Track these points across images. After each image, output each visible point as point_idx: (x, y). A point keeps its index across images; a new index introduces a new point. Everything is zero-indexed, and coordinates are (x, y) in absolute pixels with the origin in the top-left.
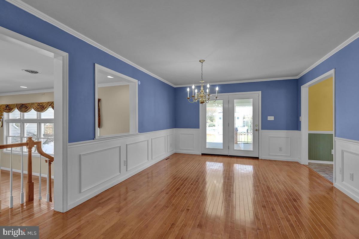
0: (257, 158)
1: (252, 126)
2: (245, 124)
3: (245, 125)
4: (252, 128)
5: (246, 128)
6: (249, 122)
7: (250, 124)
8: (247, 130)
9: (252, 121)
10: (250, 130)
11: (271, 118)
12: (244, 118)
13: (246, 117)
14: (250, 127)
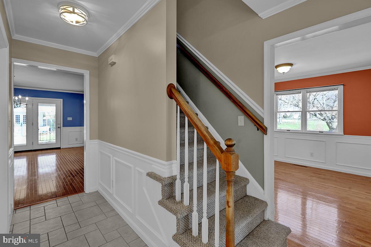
0: (59, 148)
1: (55, 125)
2: (46, 123)
3: (47, 125)
4: (55, 127)
5: (48, 127)
6: (51, 121)
7: (52, 122)
8: (50, 129)
9: (55, 120)
10: (53, 129)
11: (70, 119)
12: (44, 116)
13: (46, 114)
14: (53, 126)
